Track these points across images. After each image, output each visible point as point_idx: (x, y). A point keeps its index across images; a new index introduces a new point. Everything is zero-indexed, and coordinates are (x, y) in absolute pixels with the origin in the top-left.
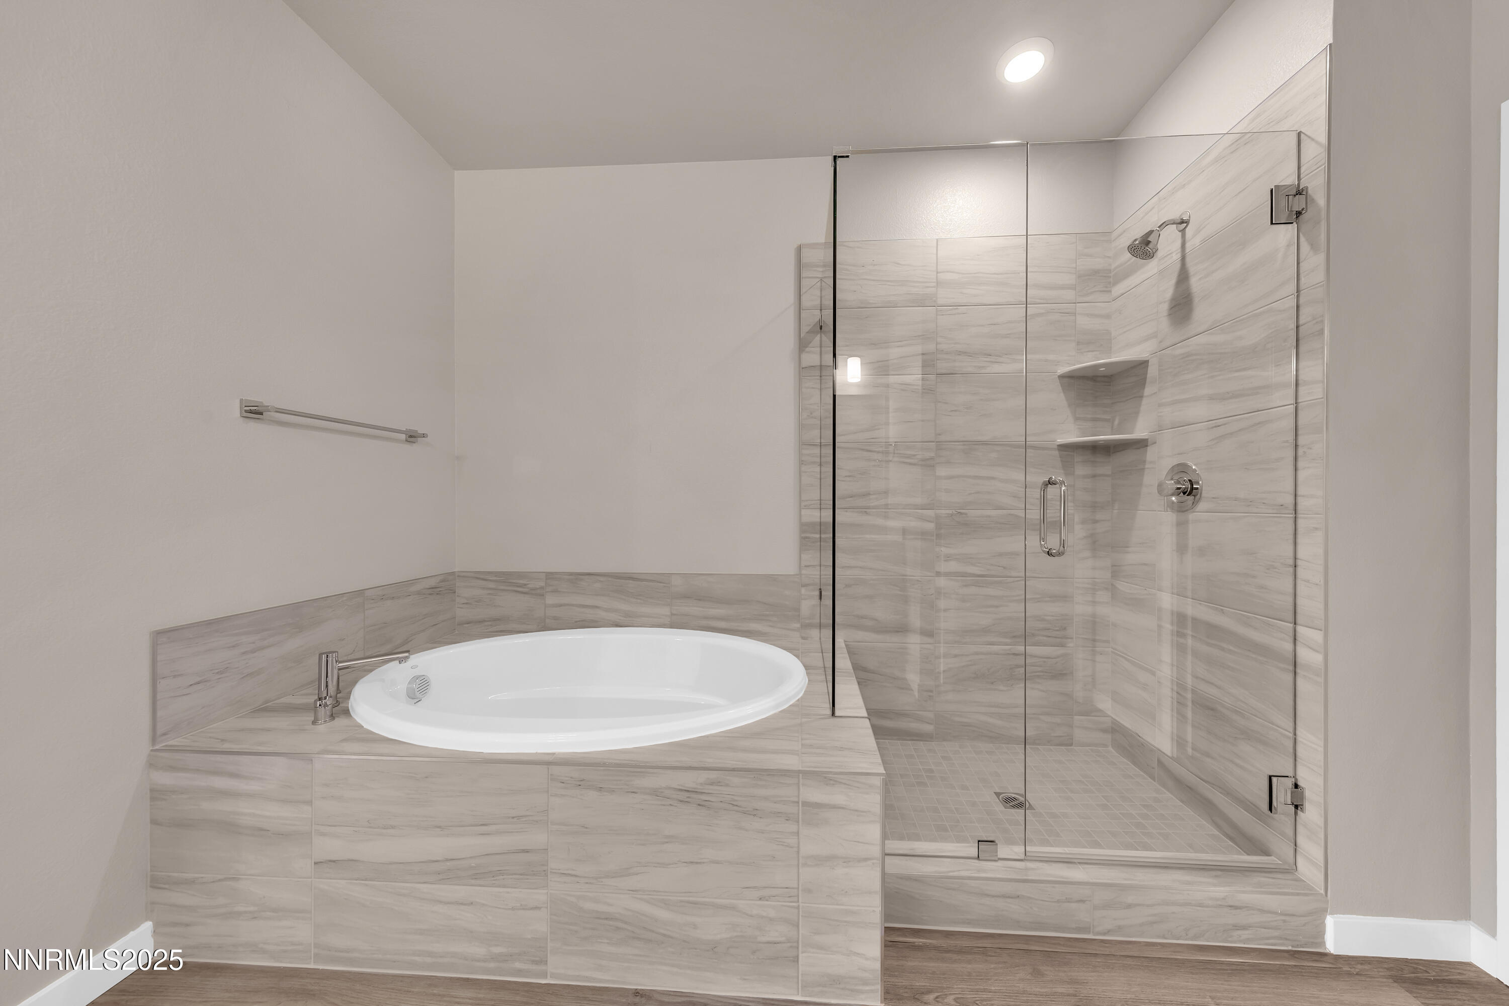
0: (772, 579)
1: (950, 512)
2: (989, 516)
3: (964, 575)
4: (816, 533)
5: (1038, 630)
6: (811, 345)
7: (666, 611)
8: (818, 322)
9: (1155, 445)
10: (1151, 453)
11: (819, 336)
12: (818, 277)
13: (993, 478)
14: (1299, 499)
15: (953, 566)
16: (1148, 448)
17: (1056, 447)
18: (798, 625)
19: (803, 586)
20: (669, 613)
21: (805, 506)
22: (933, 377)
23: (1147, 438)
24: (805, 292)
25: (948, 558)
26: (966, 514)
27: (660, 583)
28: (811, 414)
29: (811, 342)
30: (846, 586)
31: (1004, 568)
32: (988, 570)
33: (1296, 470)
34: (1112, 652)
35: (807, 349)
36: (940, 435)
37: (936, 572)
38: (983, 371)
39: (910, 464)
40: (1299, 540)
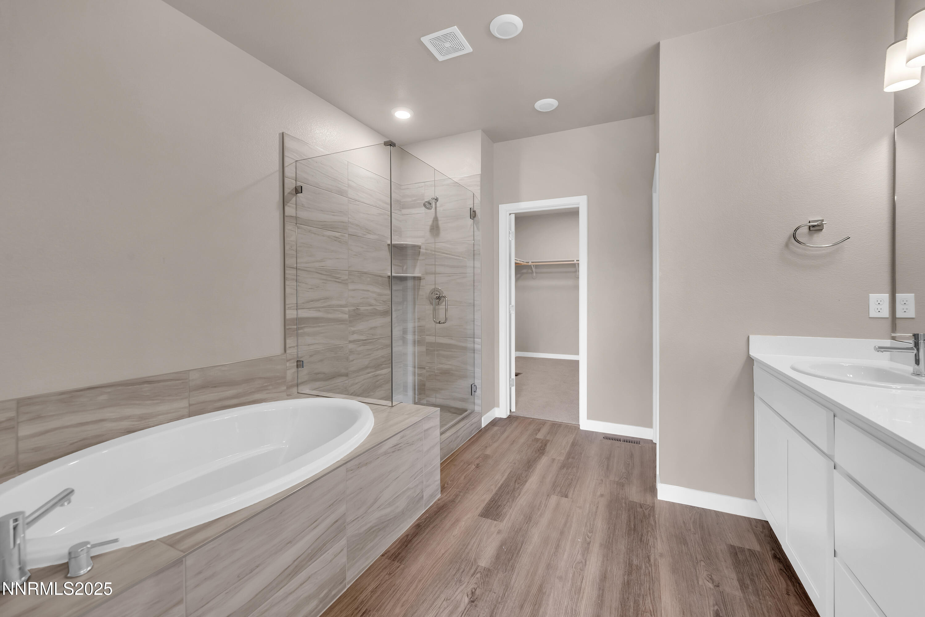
0: (269, 360)
1: (354, 308)
2: (367, 310)
3: (359, 340)
4: (295, 325)
5: (383, 362)
6: (291, 202)
7: (184, 404)
8: (294, 188)
9: (424, 280)
10: (423, 283)
11: (295, 197)
12: (294, 159)
13: (368, 291)
14: (475, 301)
15: (355, 337)
16: (421, 281)
17: (387, 277)
18: (285, 388)
19: (288, 361)
20: (187, 405)
21: (288, 308)
22: (347, 235)
23: (421, 276)
24: (287, 166)
25: (353, 333)
26: (359, 309)
27: (178, 380)
28: (291, 247)
29: (290, 200)
30: (310, 356)
31: (372, 335)
32: (367, 337)
33: (474, 293)
34: (403, 366)
35: (289, 204)
36: (350, 267)
37: (349, 341)
38: (365, 237)
39: (339, 282)
40: (475, 313)
